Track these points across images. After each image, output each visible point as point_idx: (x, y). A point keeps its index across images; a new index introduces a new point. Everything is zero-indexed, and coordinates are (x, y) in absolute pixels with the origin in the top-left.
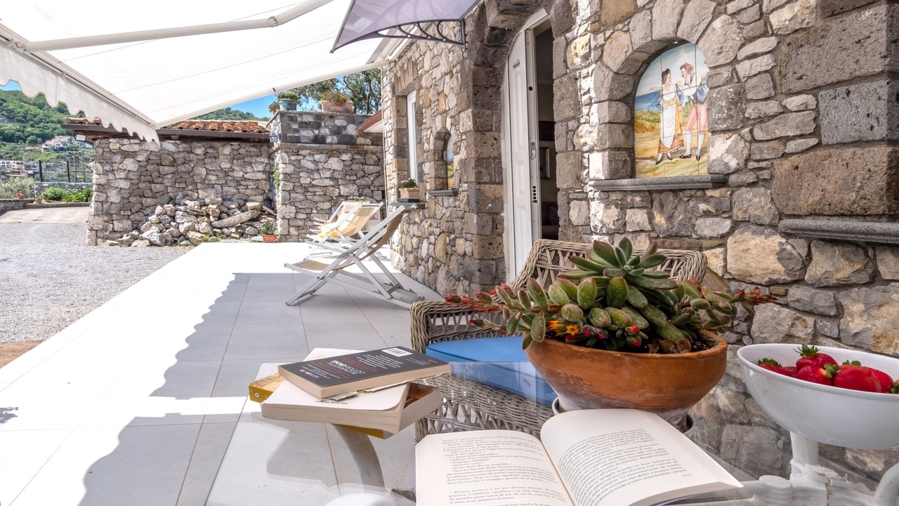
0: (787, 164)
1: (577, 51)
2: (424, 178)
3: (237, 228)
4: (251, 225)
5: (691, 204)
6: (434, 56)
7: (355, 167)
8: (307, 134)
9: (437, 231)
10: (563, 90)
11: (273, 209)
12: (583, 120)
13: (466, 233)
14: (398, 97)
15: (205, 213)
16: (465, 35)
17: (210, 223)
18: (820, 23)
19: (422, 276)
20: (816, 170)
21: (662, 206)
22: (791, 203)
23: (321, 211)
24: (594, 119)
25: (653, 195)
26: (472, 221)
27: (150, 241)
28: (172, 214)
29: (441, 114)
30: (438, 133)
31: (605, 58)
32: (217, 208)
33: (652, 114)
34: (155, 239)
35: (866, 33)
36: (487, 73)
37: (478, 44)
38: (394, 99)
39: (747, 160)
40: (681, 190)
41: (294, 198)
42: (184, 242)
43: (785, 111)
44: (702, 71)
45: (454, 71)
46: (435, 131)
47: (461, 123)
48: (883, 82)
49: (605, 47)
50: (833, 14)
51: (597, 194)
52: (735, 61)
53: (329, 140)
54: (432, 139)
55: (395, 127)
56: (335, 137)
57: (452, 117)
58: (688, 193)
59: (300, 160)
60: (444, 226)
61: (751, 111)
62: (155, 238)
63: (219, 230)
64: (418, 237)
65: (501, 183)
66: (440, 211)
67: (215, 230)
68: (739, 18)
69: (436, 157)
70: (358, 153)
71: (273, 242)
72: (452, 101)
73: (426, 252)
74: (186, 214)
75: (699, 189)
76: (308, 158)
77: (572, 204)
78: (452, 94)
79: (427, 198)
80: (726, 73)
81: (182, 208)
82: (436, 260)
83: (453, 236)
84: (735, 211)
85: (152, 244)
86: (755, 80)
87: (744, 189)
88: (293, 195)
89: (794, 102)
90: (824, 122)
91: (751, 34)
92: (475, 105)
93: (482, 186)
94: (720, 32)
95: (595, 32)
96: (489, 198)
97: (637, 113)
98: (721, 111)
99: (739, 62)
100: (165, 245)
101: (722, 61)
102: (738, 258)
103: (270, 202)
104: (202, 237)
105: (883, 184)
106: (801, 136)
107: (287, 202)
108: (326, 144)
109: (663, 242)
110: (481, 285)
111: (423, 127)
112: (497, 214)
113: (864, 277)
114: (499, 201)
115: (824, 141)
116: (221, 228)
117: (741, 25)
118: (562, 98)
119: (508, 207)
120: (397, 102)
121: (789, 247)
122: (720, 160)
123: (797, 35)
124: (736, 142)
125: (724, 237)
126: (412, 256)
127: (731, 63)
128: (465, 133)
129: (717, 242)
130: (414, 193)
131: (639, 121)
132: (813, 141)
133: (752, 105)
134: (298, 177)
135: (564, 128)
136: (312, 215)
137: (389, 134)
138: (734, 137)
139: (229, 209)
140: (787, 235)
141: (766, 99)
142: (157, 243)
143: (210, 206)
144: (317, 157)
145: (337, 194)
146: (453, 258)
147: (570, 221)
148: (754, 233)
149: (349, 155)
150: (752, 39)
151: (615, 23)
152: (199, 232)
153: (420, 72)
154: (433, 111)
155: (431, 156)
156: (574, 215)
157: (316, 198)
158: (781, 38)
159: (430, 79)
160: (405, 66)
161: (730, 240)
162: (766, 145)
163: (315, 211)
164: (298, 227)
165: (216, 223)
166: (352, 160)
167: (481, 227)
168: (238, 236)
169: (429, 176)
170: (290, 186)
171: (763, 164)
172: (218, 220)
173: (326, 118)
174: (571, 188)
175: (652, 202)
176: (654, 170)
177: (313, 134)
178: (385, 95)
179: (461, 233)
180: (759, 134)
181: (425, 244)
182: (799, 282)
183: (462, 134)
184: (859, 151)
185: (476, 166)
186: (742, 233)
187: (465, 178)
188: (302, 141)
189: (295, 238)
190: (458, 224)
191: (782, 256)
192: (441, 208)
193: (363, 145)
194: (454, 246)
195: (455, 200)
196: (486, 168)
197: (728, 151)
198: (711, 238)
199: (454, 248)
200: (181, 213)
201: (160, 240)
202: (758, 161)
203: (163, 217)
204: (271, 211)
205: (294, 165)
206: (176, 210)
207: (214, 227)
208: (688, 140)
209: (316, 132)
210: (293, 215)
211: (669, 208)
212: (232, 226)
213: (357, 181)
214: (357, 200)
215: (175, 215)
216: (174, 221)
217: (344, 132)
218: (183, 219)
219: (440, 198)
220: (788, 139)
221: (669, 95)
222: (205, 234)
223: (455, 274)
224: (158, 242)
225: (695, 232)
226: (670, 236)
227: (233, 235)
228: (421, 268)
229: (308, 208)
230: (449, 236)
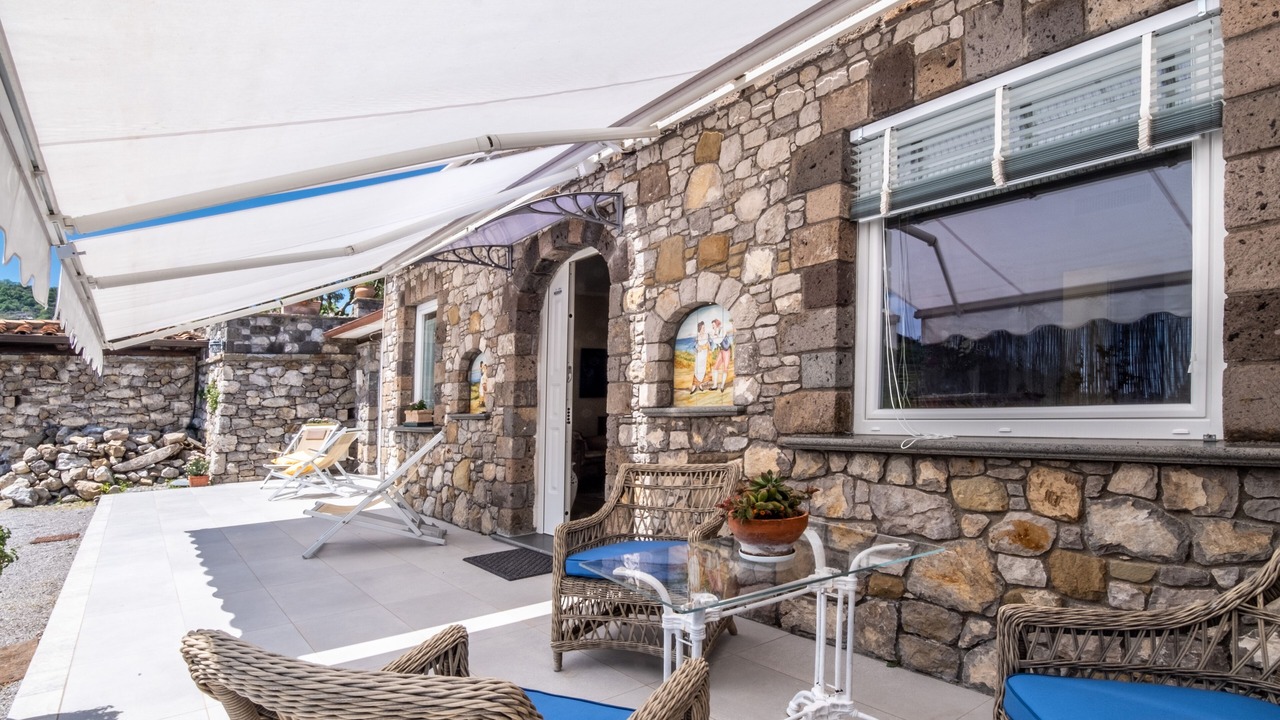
0: (783, 400)
1: (633, 299)
2: (443, 400)
3: (150, 470)
4: (169, 465)
5: (721, 427)
6: (468, 274)
7: (318, 381)
8: (261, 341)
9: (458, 457)
10: (618, 329)
11: (200, 441)
12: (634, 357)
13: (498, 458)
14: (407, 308)
15: (102, 453)
16: (512, 261)
17: (110, 467)
18: (803, 311)
19: (432, 508)
20: (799, 404)
21: (699, 428)
22: (785, 426)
23: (271, 440)
24: (644, 357)
25: (694, 421)
26: (506, 446)
27: (14, 501)
28: (52, 459)
29: (473, 334)
30: (466, 353)
31: (657, 309)
32: (122, 445)
33: (689, 354)
34: (22, 497)
35: (827, 323)
36: (530, 299)
37: (527, 272)
38: (403, 309)
39: (759, 396)
40: (714, 417)
41: (236, 425)
42: (69, 497)
43: (783, 365)
44: (727, 327)
45: (495, 293)
46: (462, 352)
47: (500, 346)
48: (834, 353)
49: (658, 300)
50: (810, 308)
51: (645, 419)
52: (753, 327)
53: (288, 349)
54: (458, 360)
55: (402, 340)
56: (296, 345)
57: (488, 339)
58: (719, 419)
59: (248, 376)
60: (468, 451)
61: (763, 363)
62: (24, 496)
63: (123, 476)
64: (428, 465)
65: (535, 406)
66: (463, 436)
67: (117, 476)
68: (757, 298)
69: (461, 378)
70: (323, 364)
71: (204, 486)
72: (489, 323)
73: (440, 481)
74: (74, 456)
75: (726, 416)
76: (259, 372)
77: (621, 427)
78: (490, 314)
79: (445, 422)
80: (748, 335)
81: (69, 448)
82: (452, 487)
83: (480, 462)
84: (750, 431)
85: (17, 504)
86: (766, 342)
87: (756, 416)
88: (235, 421)
89: (788, 360)
90: (804, 374)
91: (764, 311)
92: (518, 329)
93: (520, 409)
94: (745, 306)
95: (649, 286)
96: (524, 421)
97: (677, 353)
98: (744, 361)
99: (756, 328)
100: (38, 504)
101: (745, 326)
102: (752, 466)
103: (195, 430)
104: (98, 487)
105: (832, 414)
106: (791, 382)
107: (227, 431)
108: (285, 353)
109: (699, 457)
110: (513, 509)
111: (445, 345)
112: (531, 436)
113: (823, 472)
114: (532, 425)
115: (804, 386)
116: (125, 473)
117: (759, 304)
118: (616, 336)
119: (540, 429)
120: (406, 313)
121: (783, 455)
122: (742, 396)
123: (791, 317)
124: (752, 383)
125: (743, 450)
126: (418, 486)
127: (751, 328)
128: (503, 357)
129: (738, 454)
130: (424, 416)
131: (678, 359)
132: (798, 386)
133: (763, 359)
134: (244, 396)
135: (618, 361)
136: (259, 445)
137: (390, 348)
138: (751, 379)
139: (138, 445)
140: (782, 447)
141: (772, 356)
142: (26, 502)
143: (112, 442)
144: (271, 371)
145: (292, 416)
146: (480, 485)
147: (618, 442)
148: (762, 447)
149: (312, 366)
150: (764, 314)
151: (667, 283)
152: (93, 480)
153: (445, 287)
154: (462, 329)
155: (454, 376)
156: (622, 437)
157: (266, 423)
158: (782, 317)
159: (460, 296)
160: (424, 277)
161: (747, 453)
162: (770, 387)
163: (262, 440)
164: (239, 463)
165: (120, 466)
166: (316, 372)
167: (516, 450)
168: (150, 481)
169: (450, 398)
170: (233, 409)
171: (769, 399)
172: (122, 462)
173: (286, 322)
174: (621, 414)
175: (691, 426)
176: (689, 398)
177: (268, 341)
178: (389, 304)
179: (492, 458)
180: (767, 379)
181: (439, 472)
182: (788, 478)
183: (500, 358)
184: (821, 393)
185: (515, 390)
186: (755, 447)
187: (501, 401)
188: (253, 350)
189: (234, 477)
190: (487, 449)
191: (779, 462)
192: (465, 433)
193: (330, 354)
194: (481, 472)
195: (486, 425)
196: (524, 392)
197: (748, 390)
198: (734, 452)
199: (480, 475)
200: (67, 455)
201: (31, 497)
202: (765, 397)
203: (36, 464)
204: (199, 444)
205: (240, 382)
206: (59, 452)
207: (115, 472)
208: (715, 375)
209: (273, 339)
210: (233, 448)
211: (704, 430)
212: (143, 469)
213: (319, 399)
214: (319, 422)
215: (56, 460)
216: (54, 468)
217: (307, 339)
218: (68, 464)
219: (465, 423)
220: (784, 383)
221: (703, 342)
222: (103, 482)
223: (480, 501)
224: (28, 500)
225: (723, 447)
226: (704, 452)
227: (143, 480)
228: (430, 500)
229: (254, 437)
230: (474, 462)
